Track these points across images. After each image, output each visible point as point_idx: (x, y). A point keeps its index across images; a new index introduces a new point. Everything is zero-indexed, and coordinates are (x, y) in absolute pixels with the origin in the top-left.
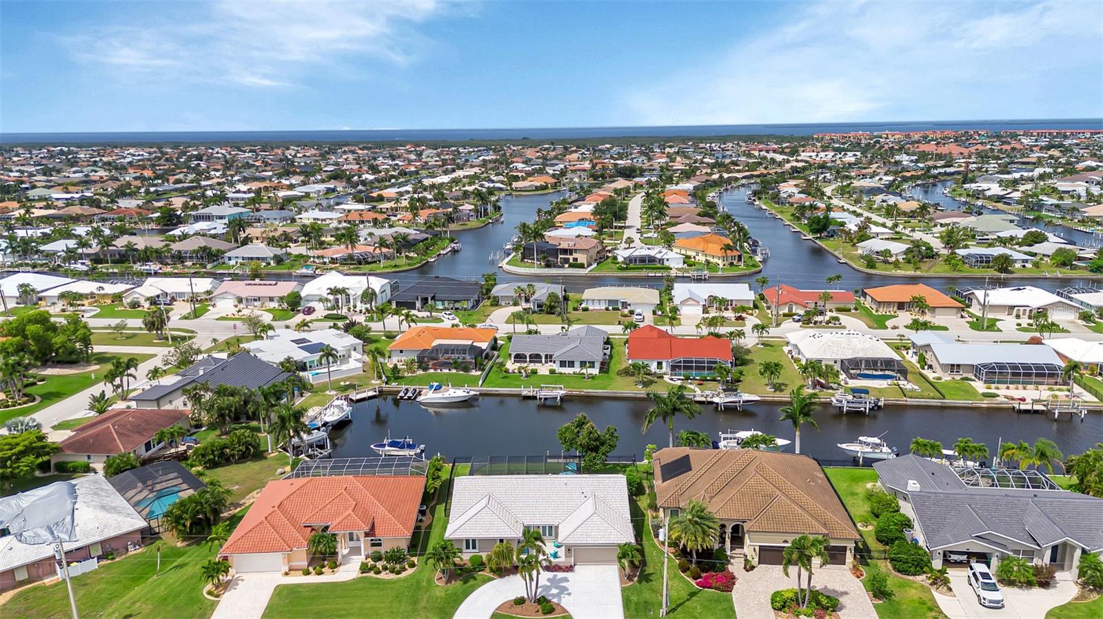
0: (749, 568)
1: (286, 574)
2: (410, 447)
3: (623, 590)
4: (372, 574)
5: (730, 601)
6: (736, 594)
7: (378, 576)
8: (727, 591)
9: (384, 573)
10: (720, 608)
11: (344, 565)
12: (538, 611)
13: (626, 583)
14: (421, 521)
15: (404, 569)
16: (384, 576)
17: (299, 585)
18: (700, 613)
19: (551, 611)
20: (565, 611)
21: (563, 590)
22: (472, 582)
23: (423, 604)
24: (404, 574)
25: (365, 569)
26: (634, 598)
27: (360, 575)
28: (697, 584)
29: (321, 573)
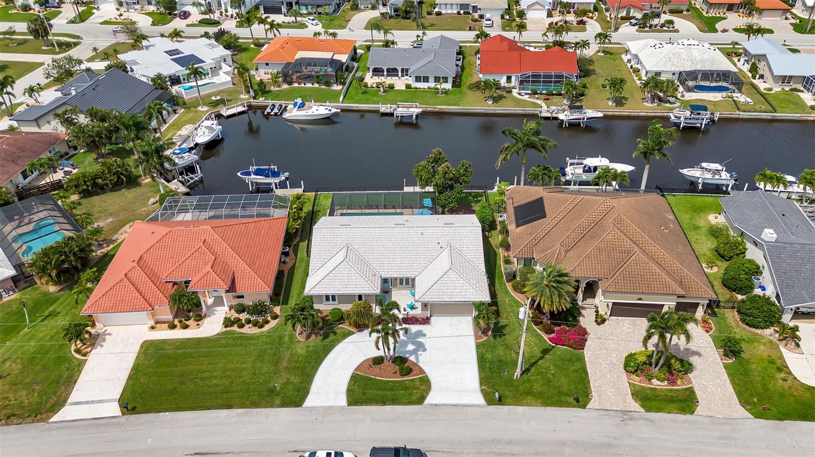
0: (600, 321)
1: (153, 328)
2: (275, 174)
3: (478, 346)
4: (235, 328)
5: (581, 359)
6: (589, 352)
7: (242, 330)
8: (579, 349)
9: (247, 326)
10: (572, 368)
11: (209, 317)
12: (396, 372)
13: (480, 338)
14: (284, 262)
15: (267, 322)
16: (248, 330)
17: (164, 342)
18: (553, 375)
19: (409, 372)
20: (422, 371)
21: (421, 347)
22: (332, 337)
23: (285, 364)
24: (267, 328)
25: (228, 322)
26: (488, 356)
27: (224, 330)
28: (550, 339)
29: (186, 327)
